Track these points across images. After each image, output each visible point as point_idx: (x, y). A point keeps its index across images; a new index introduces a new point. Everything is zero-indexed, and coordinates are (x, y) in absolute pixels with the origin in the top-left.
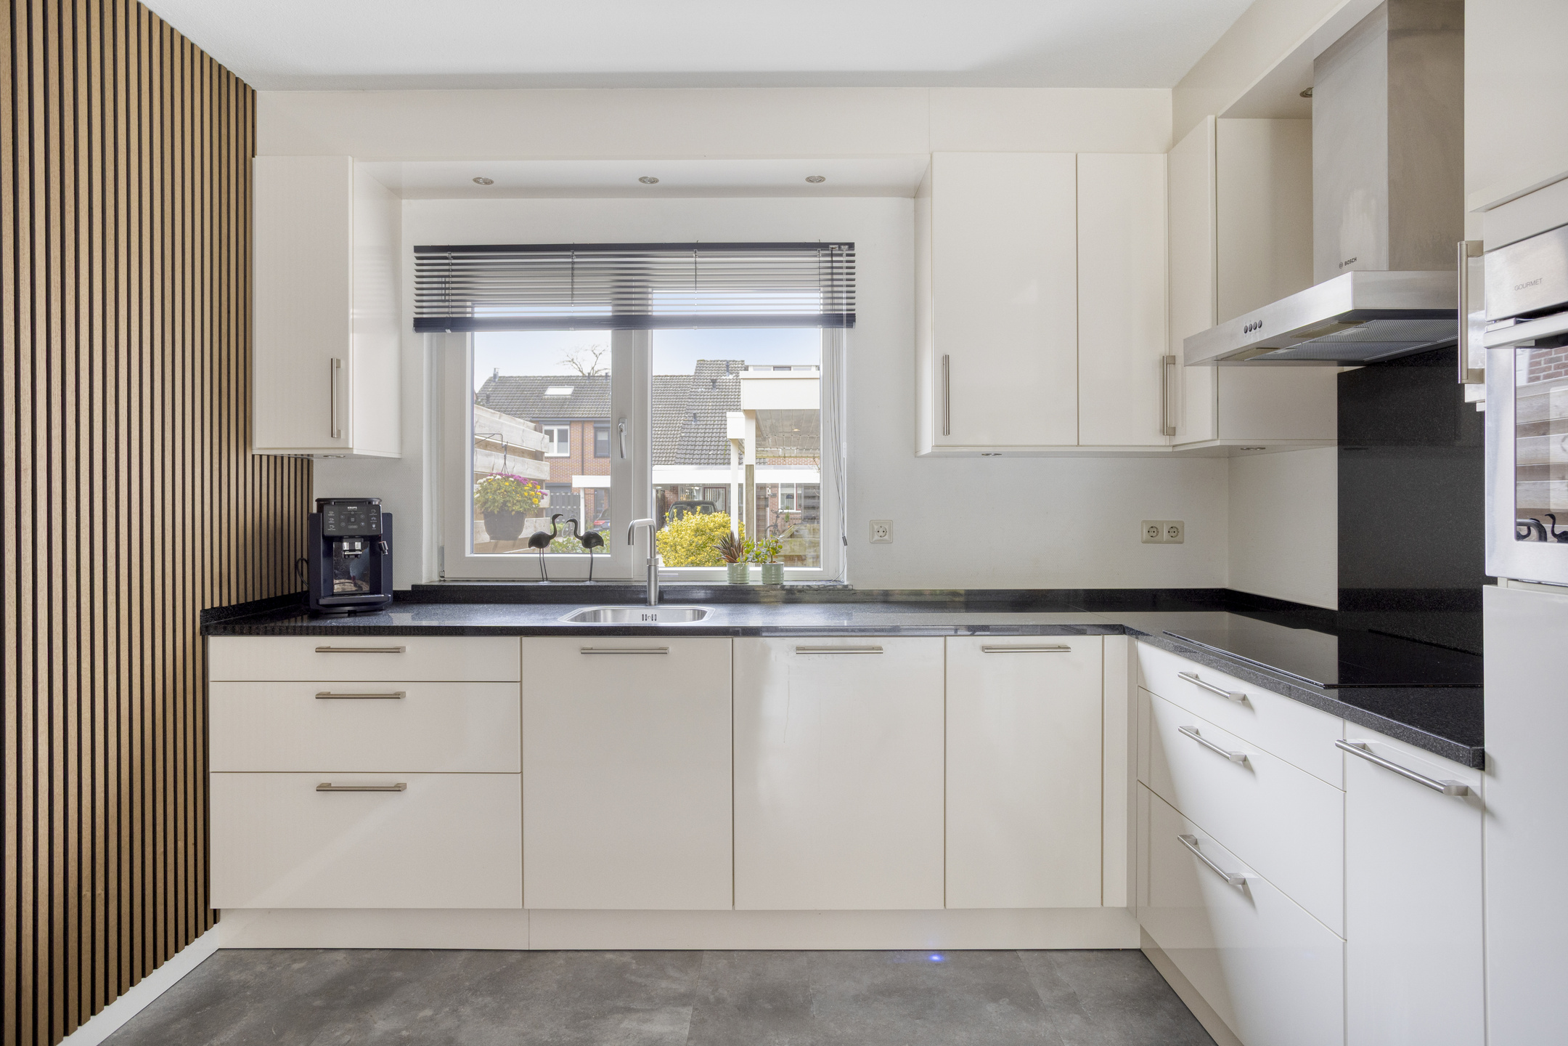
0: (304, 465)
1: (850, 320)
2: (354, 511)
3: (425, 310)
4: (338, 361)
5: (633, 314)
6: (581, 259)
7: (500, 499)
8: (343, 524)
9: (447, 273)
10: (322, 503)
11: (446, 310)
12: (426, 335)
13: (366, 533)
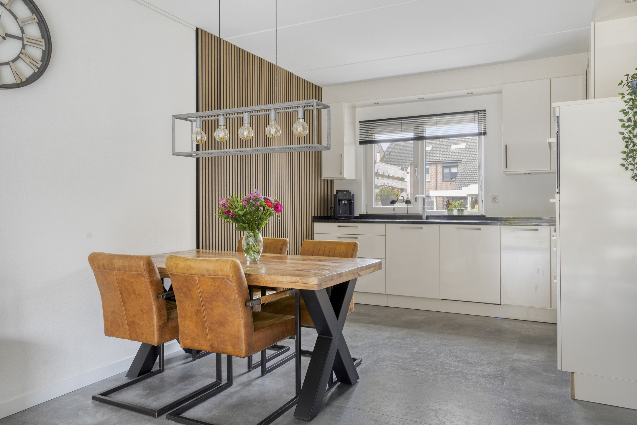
0: (332, 181)
1: (485, 133)
2: (345, 193)
3: (362, 139)
4: (342, 155)
5: (420, 136)
6: (404, 121)
7: (386, 194)
8: (343, 197)
9: (367, 128)
10: (337, 192)
11: (368, 138)
12: (362, 145)
13: (348, 199)
